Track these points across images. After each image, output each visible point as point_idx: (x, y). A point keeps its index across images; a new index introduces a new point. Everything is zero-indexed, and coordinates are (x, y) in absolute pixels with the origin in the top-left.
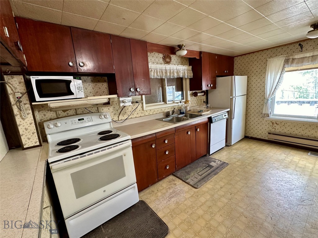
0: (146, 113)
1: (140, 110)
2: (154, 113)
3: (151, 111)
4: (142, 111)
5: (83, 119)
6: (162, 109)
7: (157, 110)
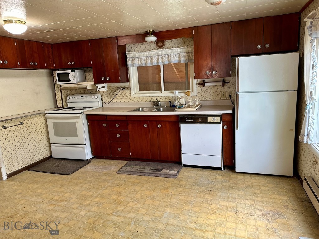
0: (134, 99)
1: (128, 96)
2: (143, 101)
3: (139, 98)
4: (130, 98)
5: (83, 97)
6: (153, 98)
7: (147, 98)
